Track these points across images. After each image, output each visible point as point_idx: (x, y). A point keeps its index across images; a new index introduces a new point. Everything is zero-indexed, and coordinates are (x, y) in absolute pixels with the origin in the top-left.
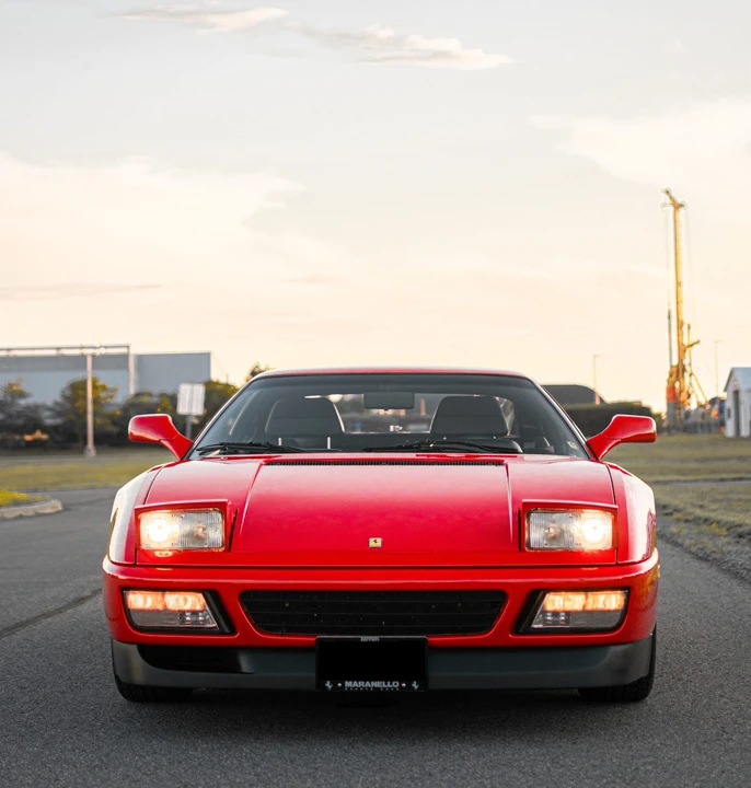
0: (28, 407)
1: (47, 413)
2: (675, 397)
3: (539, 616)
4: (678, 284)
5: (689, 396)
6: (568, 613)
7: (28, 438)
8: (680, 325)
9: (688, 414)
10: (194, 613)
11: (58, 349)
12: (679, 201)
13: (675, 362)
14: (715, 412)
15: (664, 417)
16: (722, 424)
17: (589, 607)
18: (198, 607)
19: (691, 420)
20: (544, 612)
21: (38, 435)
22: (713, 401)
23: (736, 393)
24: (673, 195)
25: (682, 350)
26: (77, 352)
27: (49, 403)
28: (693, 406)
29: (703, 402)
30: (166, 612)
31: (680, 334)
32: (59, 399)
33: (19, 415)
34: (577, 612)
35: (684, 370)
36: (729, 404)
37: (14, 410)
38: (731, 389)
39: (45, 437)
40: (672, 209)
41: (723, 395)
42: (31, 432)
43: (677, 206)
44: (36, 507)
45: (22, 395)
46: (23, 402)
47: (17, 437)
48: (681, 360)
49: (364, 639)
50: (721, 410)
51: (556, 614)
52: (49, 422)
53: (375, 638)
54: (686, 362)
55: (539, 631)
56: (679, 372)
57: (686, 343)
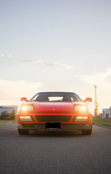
0: (7, 114)
1: (10, 115)
2: (96, 113)
3: (76, 120)
4: (96, 98)
5: (97, 113)
6: (80, 119)
7: (7, 118)
8: (96, 103)
9: (97, 115)
10: (29, 119)
11: (11, 106)
12: (96, 86)
13: (95, 108)
14: (101, 115)
15: (94, 116)
16: (102, 117)
17: (83, 118)
18: (29, 118)
19: (98, 116)
20: (77, 119)
21: (9, 118)
22: (101, 114)
23: (104, 112)
24: (95, 85)
25: (96, 107)
26: (14, 106)
27: (10, 113)
28: (98, 114)
29: (99, 114)
30: (25, 119)
31: (96, 105)
32: (11, 113)
33: (6, 115)
34: (81, 119)
35: (97, 109)
36: (103, 114)
37: (5, 114)
38: (103, 111)
39: (10, 118)
40: (95, 87)
41: (102, 113)
42: (8, 117)
43: (96, 87)
44: (8, 123)
45: (7, 112)
46: (7, 113)
47: (6, 118)
48: (96, 108)
49: (52, 122)
50: (102, 115)
51: (78, 119)
52: (10, 116)
53: (54, 122)
54: (97, 108)
55: (76, 122)
56: (96, 110)
57: (97, 106)
